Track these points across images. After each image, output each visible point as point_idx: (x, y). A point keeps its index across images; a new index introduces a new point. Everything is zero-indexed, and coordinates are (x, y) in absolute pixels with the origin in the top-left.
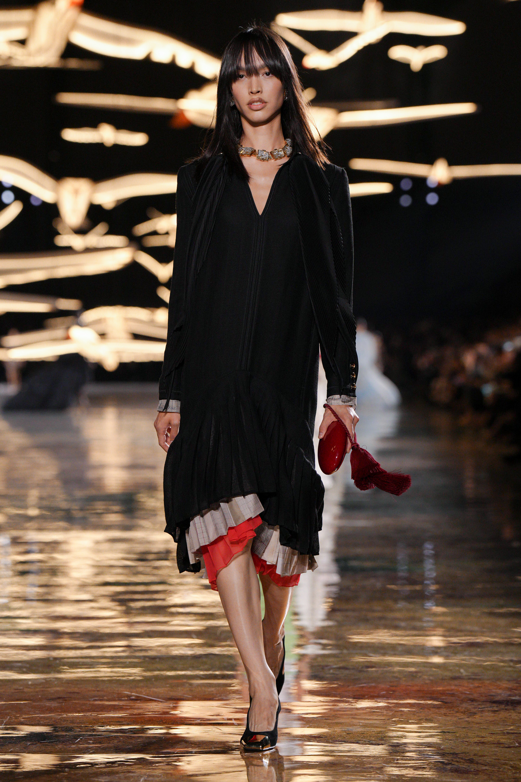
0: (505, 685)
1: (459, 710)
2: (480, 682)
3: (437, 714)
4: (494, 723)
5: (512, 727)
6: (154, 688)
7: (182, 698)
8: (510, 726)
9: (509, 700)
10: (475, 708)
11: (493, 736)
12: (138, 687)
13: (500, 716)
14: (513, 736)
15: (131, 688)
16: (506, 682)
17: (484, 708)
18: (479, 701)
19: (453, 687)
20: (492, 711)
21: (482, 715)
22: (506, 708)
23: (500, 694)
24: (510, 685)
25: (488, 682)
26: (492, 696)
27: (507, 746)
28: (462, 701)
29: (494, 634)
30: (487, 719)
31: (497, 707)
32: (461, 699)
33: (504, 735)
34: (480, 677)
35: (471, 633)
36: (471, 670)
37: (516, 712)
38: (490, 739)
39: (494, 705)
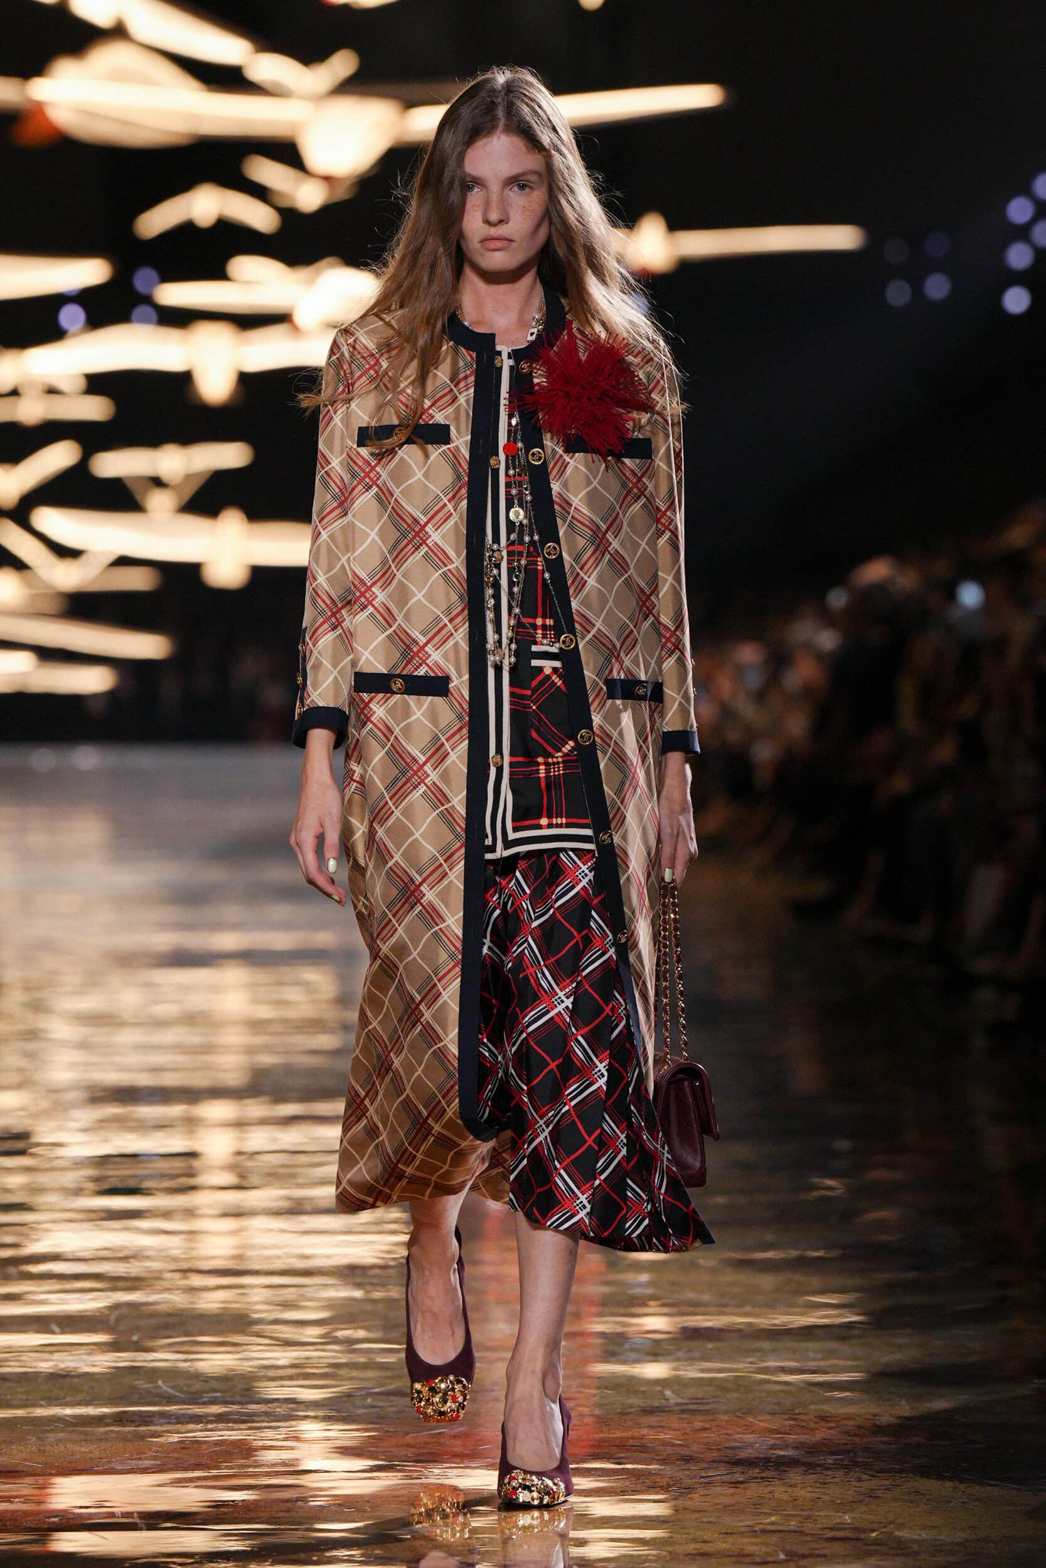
0: (766, 1425)
2: (708, 1418)
4: (732, 1509)
5: (773, 1519)
8: (771, 1515)
9: (770, 1458)
10: (691, 1477)
11: (730, 1540)
13: (749, 1493)
14: (774, 1538)
16: (768, 1417)
17: (714, 1476)
18: (703, 1460)
19: (645, 1431)
20: (731, 1483)
21: (706, 1492)
22: (763, 1475)
23: (751, 1445)
24: (776, 1423)
25: (726, 1418)
26: (732, 1448)
27: (758, 1560)
28: (666, 1461)
29: (748, 1309)
30: (717, 1501)
31: (743, 1473)
32: (661, 1457)
33: (756, 1537)
34: (707, 1407)
35: (695, 1307)
36: (691, 1391)
37: (784, 1484)
38: (722, 1546)
39: (736, 1469)
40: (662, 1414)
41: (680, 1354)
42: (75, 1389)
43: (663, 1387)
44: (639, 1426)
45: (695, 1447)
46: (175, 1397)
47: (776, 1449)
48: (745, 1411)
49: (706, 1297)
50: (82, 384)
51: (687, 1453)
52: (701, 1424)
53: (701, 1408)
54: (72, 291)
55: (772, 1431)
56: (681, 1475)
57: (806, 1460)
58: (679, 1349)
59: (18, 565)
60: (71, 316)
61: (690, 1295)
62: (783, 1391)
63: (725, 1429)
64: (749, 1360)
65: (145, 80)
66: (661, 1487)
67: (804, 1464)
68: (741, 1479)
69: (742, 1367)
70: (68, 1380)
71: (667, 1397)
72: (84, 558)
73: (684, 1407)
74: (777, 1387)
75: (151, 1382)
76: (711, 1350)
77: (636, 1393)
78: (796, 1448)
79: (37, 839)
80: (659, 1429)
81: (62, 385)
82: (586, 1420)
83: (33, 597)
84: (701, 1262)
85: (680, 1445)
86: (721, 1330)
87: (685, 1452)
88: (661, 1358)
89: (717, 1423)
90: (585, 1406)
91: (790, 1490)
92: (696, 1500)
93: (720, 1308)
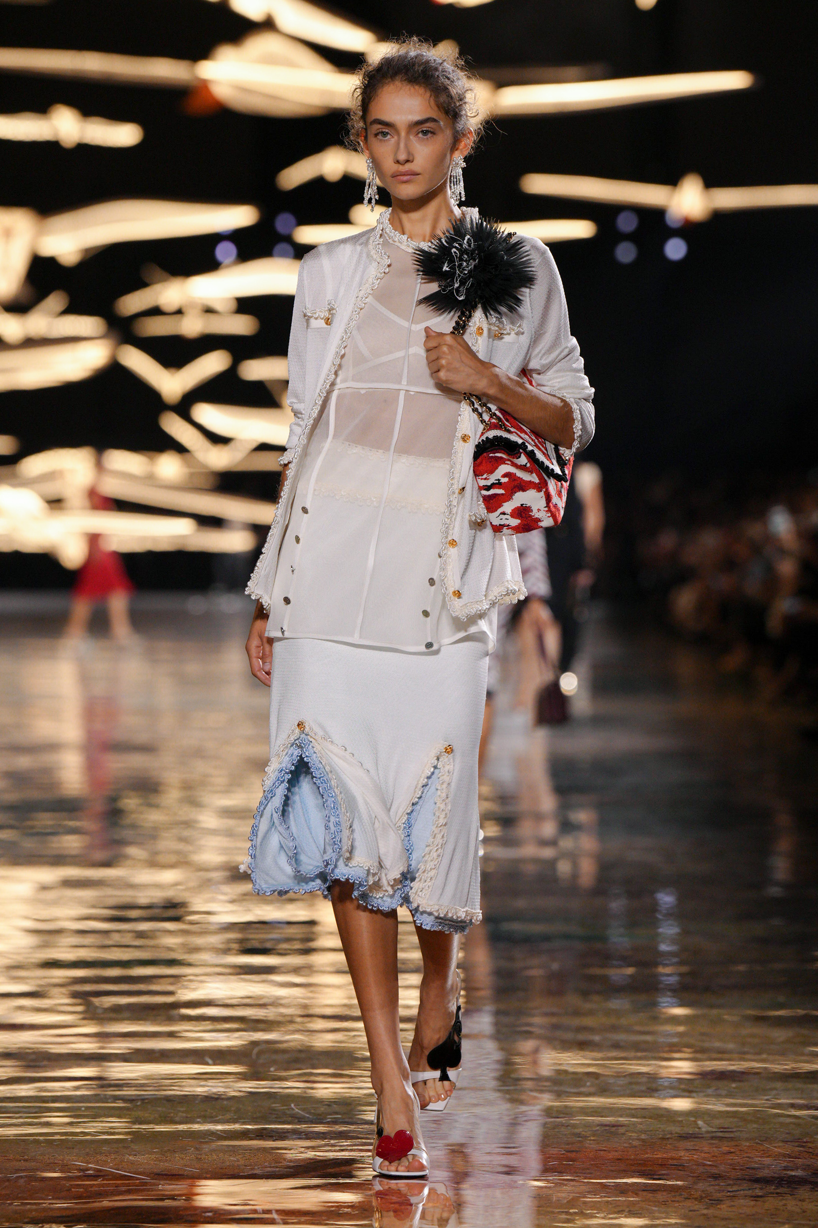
1: (691, 1194)
2: (733, 1143)
3: (650, 1201)
6: (129, 1155)
7: (180, 1173)
9: (784, 1177)
10: (720, 1191)
12: (101, 1153)
13: (767, 1205)
15: (88, 1154)
16: (781, 1144)
17: (738, 1191)
18: (729, 1178)
19: (682, 1153)
20: (752, 1197)
21: (732, 1203)
23: (769, 1166)
24: (788, 1149)
26: (754, 1169)
28: (698, 1178)
29: (764, 1056)
30: (741, 1211)
31: (761, 1189)
32: (695, 1175)
34: (732, 1135)
35: (722, 1054)
36: (717, 1122)
39: (756, 1186)
40: (696, 1140)
41: (710, 1091)
42: (225, 1110)
43: (694, 1117)
44: (677, 1149)
45: (722, 1168)
46: (304, 1117)
47: (788, 1170)
48: (764, 1139)
49: (731, 1046)
50: (233, 305)
51: (716, 1171)
52: (727, 1149)
53: (727, 1135)
54: (226, 231)
55: (784, 1156)
56: (711, 1189)
57: (813, 1180)
58: (709, 1087)
59: (180, 449)
60: (225, 251)
61: (717, 1044)
62: (794, 1124)
63: (747, 1153)
64: (766, 1098)
65: (289, 63)
66: (696, 1199)
67: (811, 1183)
68: (760, 1194)
69: (760, 1102)
70: (220, 1101)
71: (700, 1126)
72: (232, 444)
73: (714, 1134)
74: (789, 1120)
75: (285, 1106)
76: (734, 1088)
77: (674, 1122)
78: (804, 1170)
79: (193, 668)
80: (694, 1152)
81: (218, 306)
82: (635, 1143)
83: (192, 475)
84: (726, 1017)
85: (710, 1165)
86: (743, 1073)
87: (714, 1171)
88: (694, 1094)
89: (739, 1148)
90: (633, 1132)
91: (799, 1203)
92: (724, 1209)
93: (742, 1056)
